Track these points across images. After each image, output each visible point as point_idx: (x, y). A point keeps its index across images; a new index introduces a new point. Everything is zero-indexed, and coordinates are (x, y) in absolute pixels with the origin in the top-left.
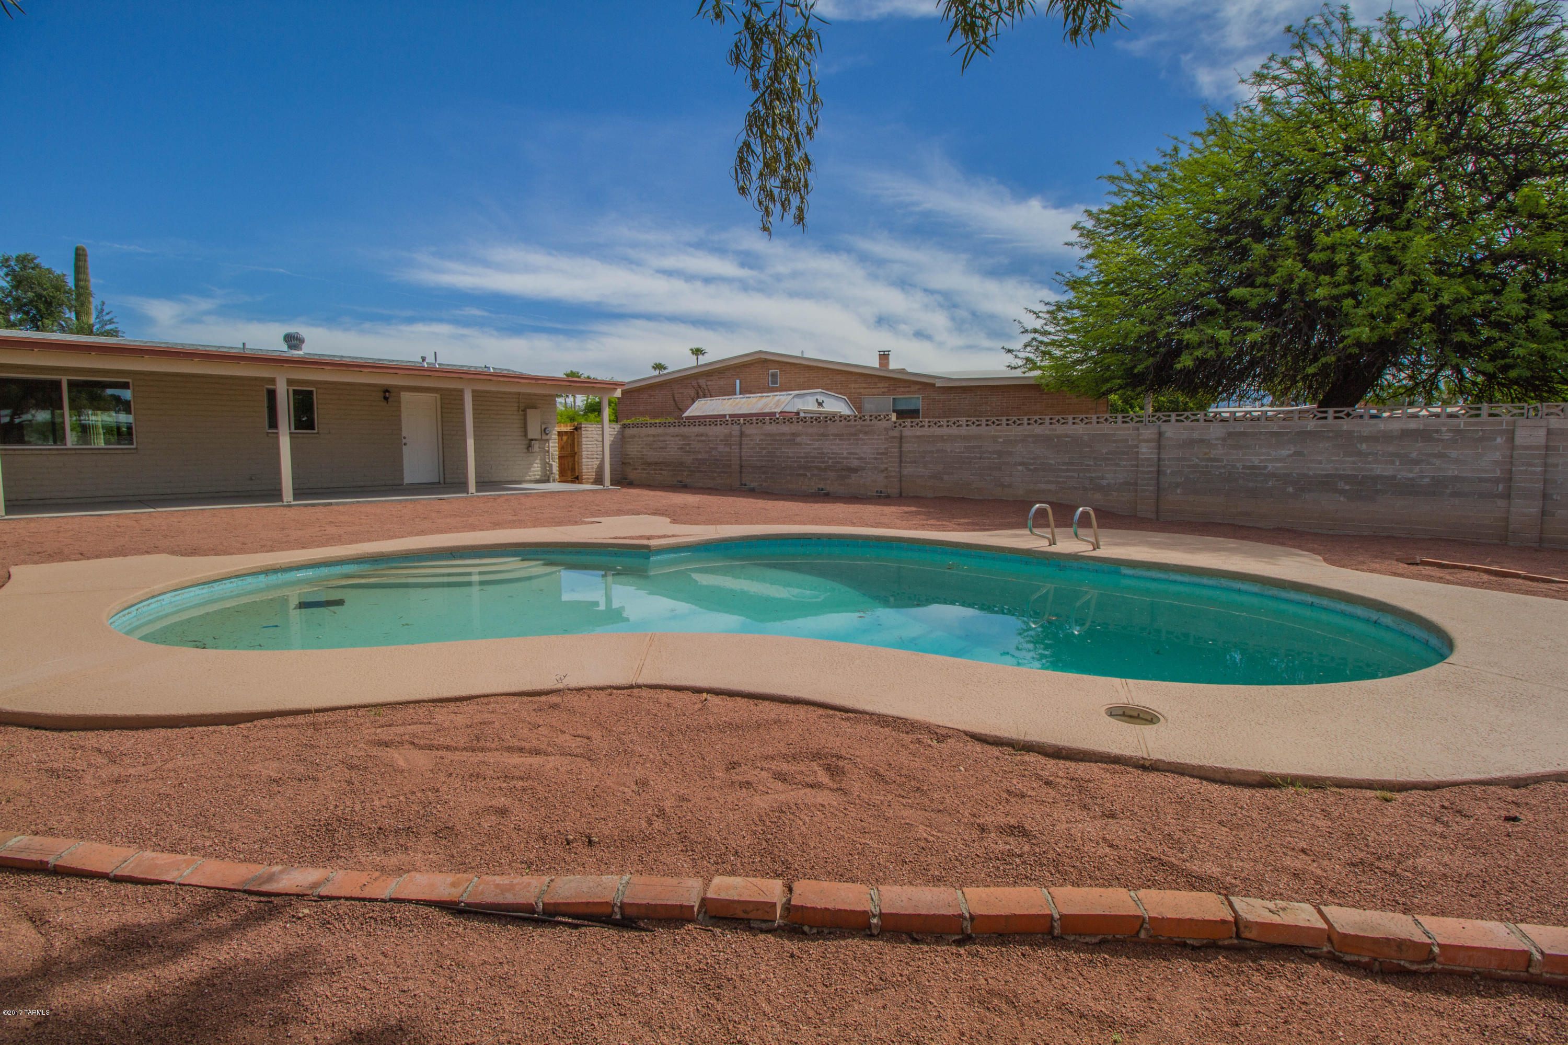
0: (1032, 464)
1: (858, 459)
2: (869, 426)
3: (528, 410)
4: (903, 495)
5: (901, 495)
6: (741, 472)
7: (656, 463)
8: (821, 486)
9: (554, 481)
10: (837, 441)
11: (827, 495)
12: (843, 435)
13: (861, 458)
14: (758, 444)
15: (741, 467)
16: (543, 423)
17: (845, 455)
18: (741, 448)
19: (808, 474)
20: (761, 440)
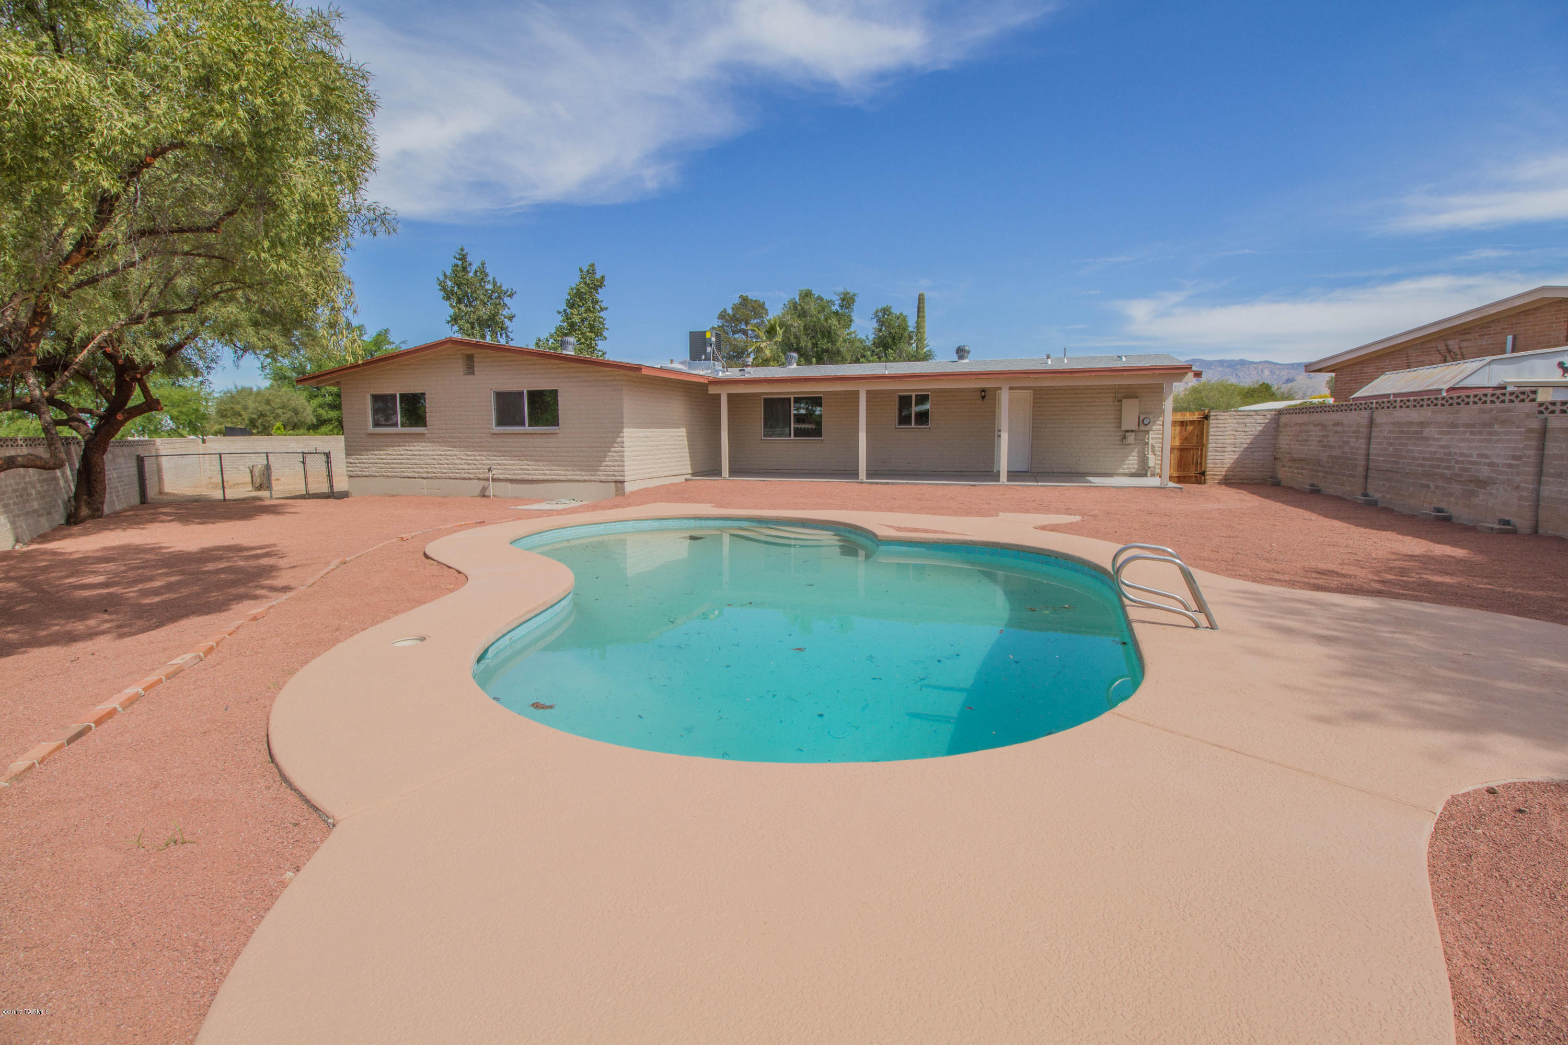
1: (1490, 465)
2: (1507, 410)
3: (1124, 401)
4: (1541, 531)
5: (1536, 532)
6: (1366, 477)
7: (1300, 460)
8: (1442, 505)
9: (1153, 475)
10: (1468, 436)
11: (1448, 519)
12: (1473, 425)
13: (1491, 465)
14: (1385, 438)
15: (1367, 469)
16: (1141, 413)
17: (1474, 458)
18: (1369, 444)
19: (1432, 485)
20: (1390, 432)
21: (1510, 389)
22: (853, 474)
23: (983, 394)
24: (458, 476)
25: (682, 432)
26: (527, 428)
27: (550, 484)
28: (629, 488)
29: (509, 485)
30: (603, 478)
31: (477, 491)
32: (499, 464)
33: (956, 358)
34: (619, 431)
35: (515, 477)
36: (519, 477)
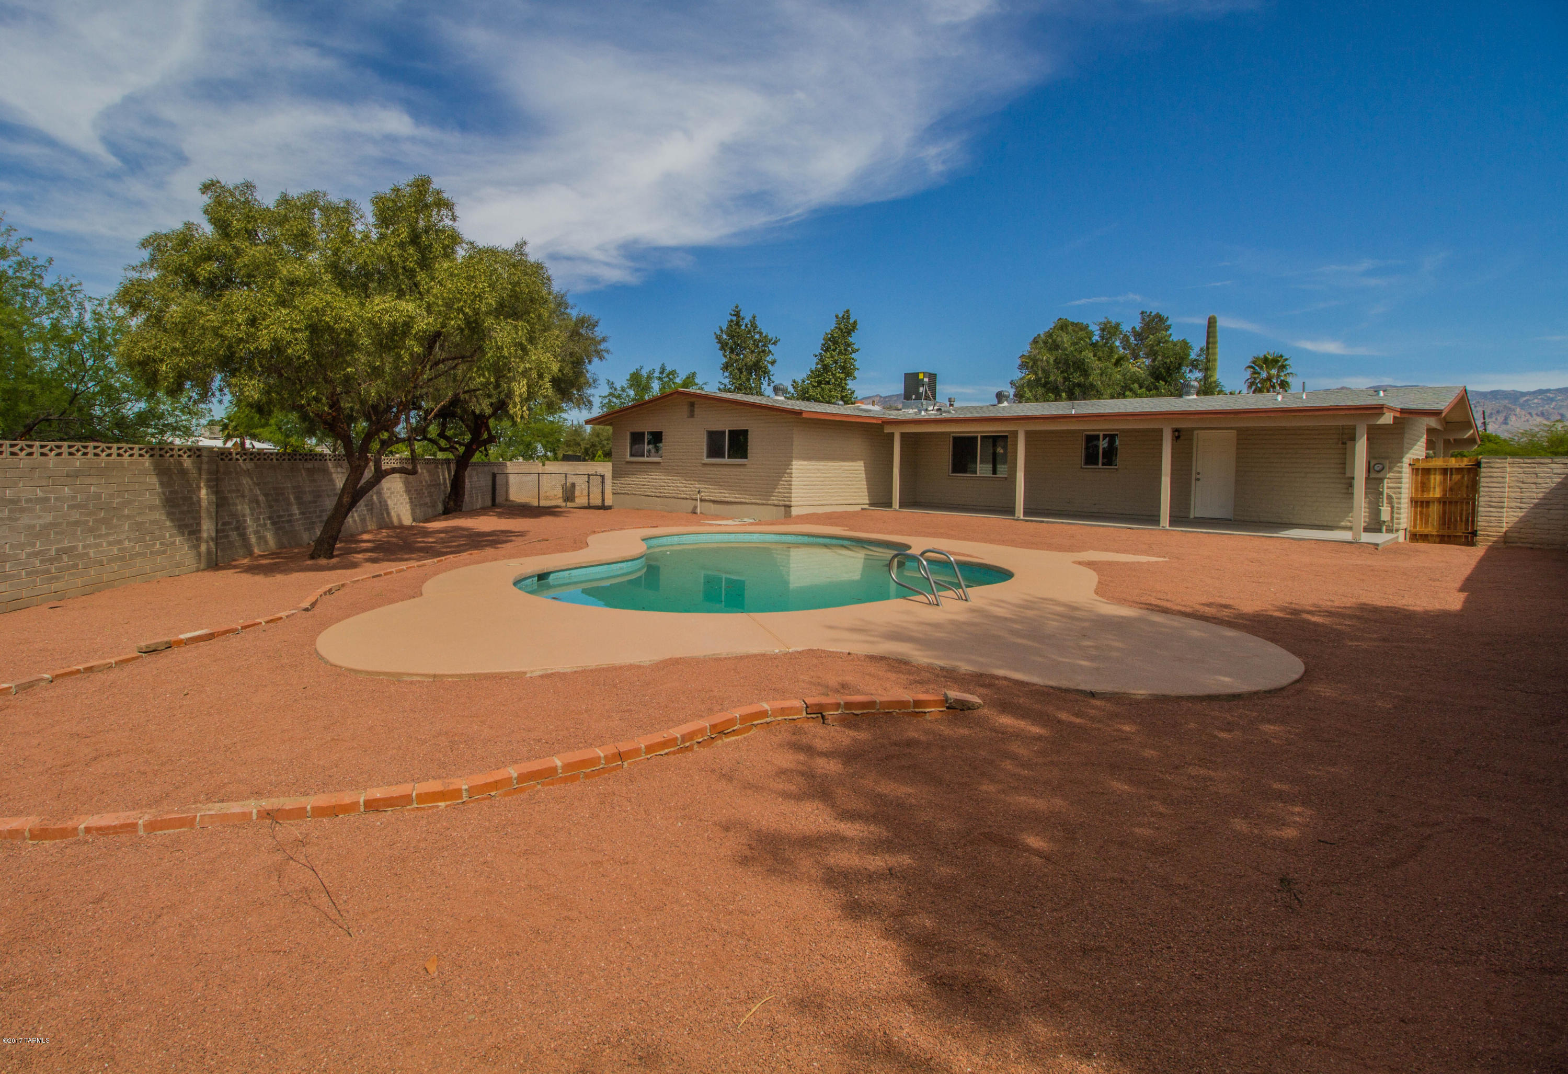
9: (1390, 531)
16: (1372, 458)
22: (1009, 511)
24: (679, 496)
25: (859, 466)
26: (726, 460)
27: (739, 506)
28: (795, 512)
29: (711, 504)
30: (776, 502)
31: (690, 509)
32: (706, 488)
34: (788, 464)
35: (716, 499)
36: (718, 499)
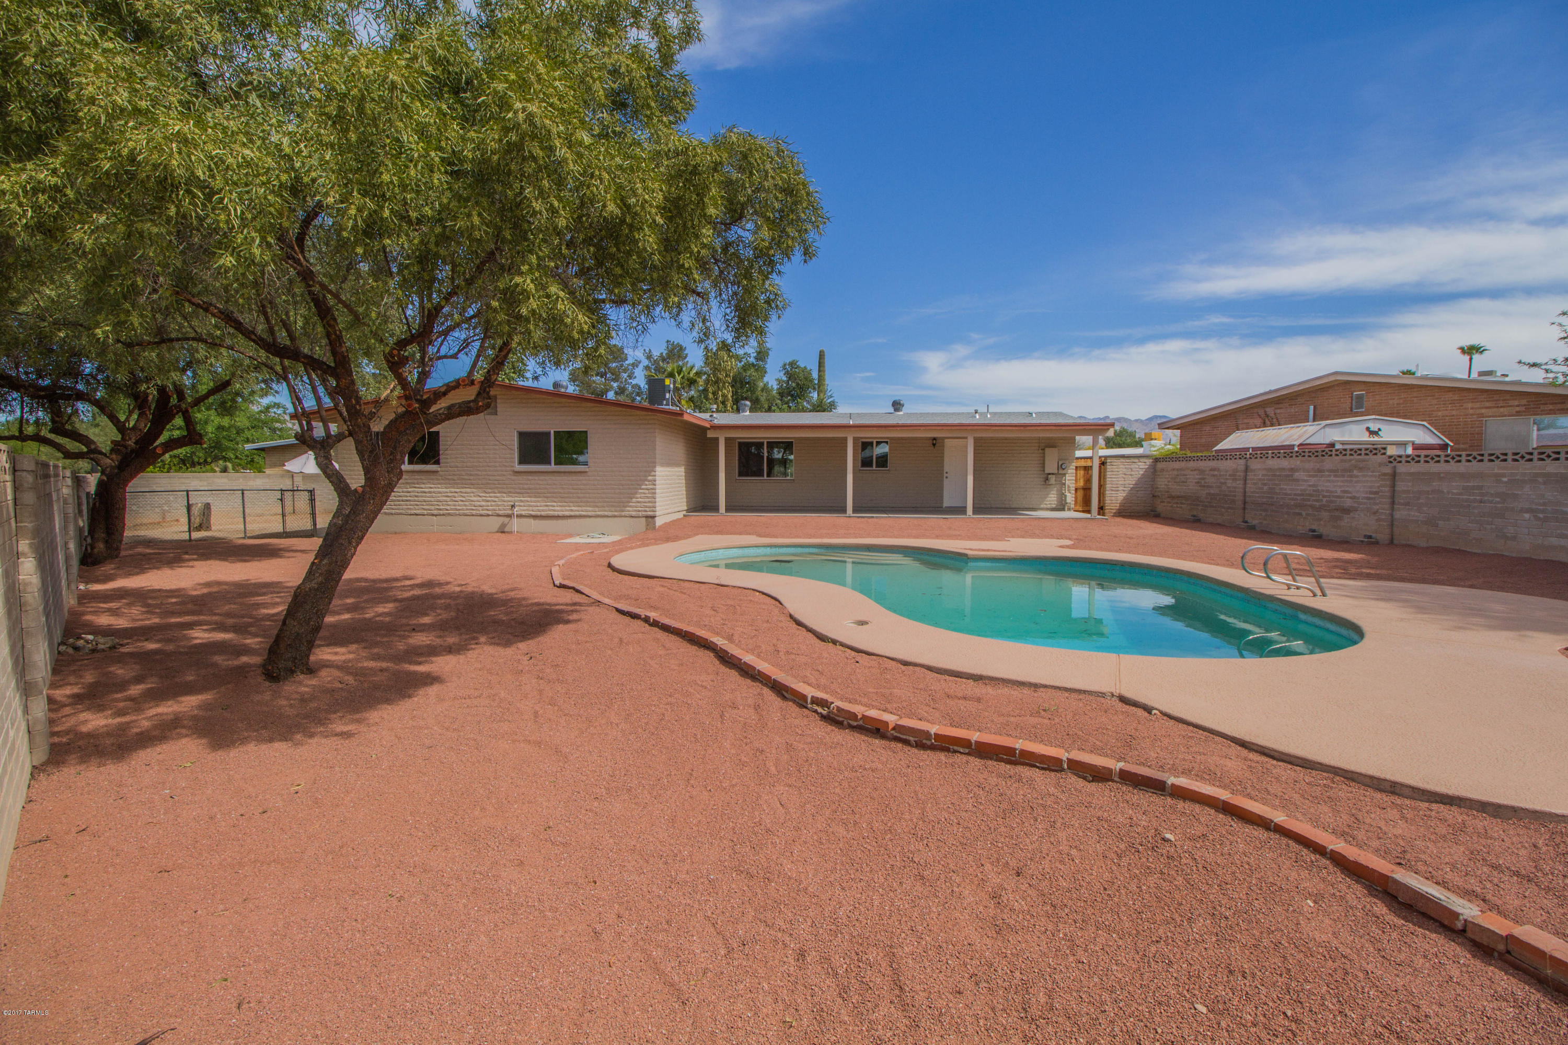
0: (1543, 511)
1: (1351, 498)
2: (1364, 461)
3: (1047, 450)
4: (1395, 542)
5: (1391, 542)
6: (1244, 509)
7: (1179, 497)
8: (1314, 527)
9: (1069, 509)
10: (1332, 478)
11: (1319, 537)
12: (1337, 471)
13: (1353, 498)
14: (1260, 480)
15: (1245, 503)
16: (1059, 460)
17: (1339, 494)
18: (1245, 484)
19: (1304, 513)
20: (1263, 475)
21: (1338, 446)
22: (843, 510)
23: (934, 442)
24: (474, 512)
25: (680, 471)
26: (553, 467)
27: (577, 520)
28: (659, 522)
29: (532, 521)
30: (634, 514)
31: (496, 527)
32: (522, 501)
33: (892, 410)
34: (651, 470)
35: (539, 513)
36: (543, 513)
